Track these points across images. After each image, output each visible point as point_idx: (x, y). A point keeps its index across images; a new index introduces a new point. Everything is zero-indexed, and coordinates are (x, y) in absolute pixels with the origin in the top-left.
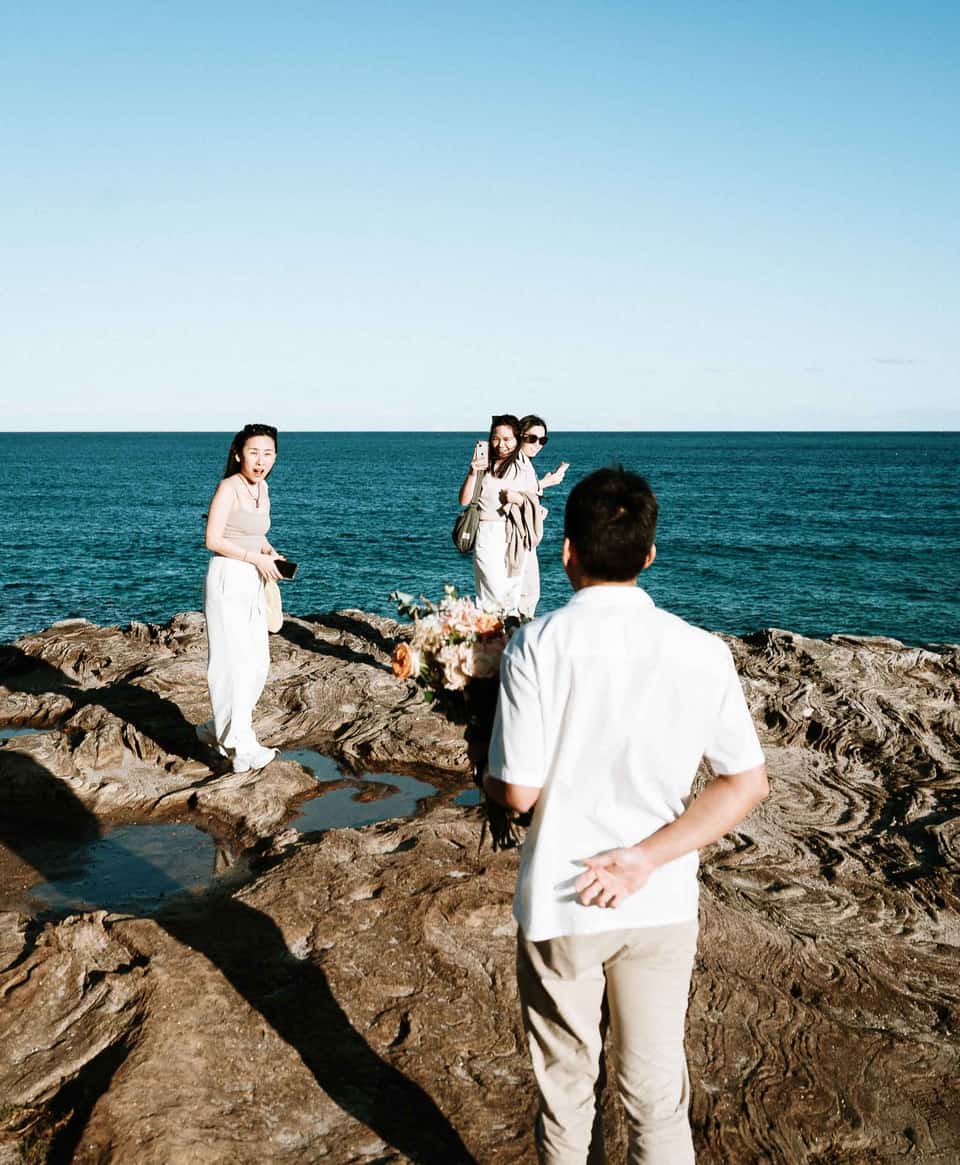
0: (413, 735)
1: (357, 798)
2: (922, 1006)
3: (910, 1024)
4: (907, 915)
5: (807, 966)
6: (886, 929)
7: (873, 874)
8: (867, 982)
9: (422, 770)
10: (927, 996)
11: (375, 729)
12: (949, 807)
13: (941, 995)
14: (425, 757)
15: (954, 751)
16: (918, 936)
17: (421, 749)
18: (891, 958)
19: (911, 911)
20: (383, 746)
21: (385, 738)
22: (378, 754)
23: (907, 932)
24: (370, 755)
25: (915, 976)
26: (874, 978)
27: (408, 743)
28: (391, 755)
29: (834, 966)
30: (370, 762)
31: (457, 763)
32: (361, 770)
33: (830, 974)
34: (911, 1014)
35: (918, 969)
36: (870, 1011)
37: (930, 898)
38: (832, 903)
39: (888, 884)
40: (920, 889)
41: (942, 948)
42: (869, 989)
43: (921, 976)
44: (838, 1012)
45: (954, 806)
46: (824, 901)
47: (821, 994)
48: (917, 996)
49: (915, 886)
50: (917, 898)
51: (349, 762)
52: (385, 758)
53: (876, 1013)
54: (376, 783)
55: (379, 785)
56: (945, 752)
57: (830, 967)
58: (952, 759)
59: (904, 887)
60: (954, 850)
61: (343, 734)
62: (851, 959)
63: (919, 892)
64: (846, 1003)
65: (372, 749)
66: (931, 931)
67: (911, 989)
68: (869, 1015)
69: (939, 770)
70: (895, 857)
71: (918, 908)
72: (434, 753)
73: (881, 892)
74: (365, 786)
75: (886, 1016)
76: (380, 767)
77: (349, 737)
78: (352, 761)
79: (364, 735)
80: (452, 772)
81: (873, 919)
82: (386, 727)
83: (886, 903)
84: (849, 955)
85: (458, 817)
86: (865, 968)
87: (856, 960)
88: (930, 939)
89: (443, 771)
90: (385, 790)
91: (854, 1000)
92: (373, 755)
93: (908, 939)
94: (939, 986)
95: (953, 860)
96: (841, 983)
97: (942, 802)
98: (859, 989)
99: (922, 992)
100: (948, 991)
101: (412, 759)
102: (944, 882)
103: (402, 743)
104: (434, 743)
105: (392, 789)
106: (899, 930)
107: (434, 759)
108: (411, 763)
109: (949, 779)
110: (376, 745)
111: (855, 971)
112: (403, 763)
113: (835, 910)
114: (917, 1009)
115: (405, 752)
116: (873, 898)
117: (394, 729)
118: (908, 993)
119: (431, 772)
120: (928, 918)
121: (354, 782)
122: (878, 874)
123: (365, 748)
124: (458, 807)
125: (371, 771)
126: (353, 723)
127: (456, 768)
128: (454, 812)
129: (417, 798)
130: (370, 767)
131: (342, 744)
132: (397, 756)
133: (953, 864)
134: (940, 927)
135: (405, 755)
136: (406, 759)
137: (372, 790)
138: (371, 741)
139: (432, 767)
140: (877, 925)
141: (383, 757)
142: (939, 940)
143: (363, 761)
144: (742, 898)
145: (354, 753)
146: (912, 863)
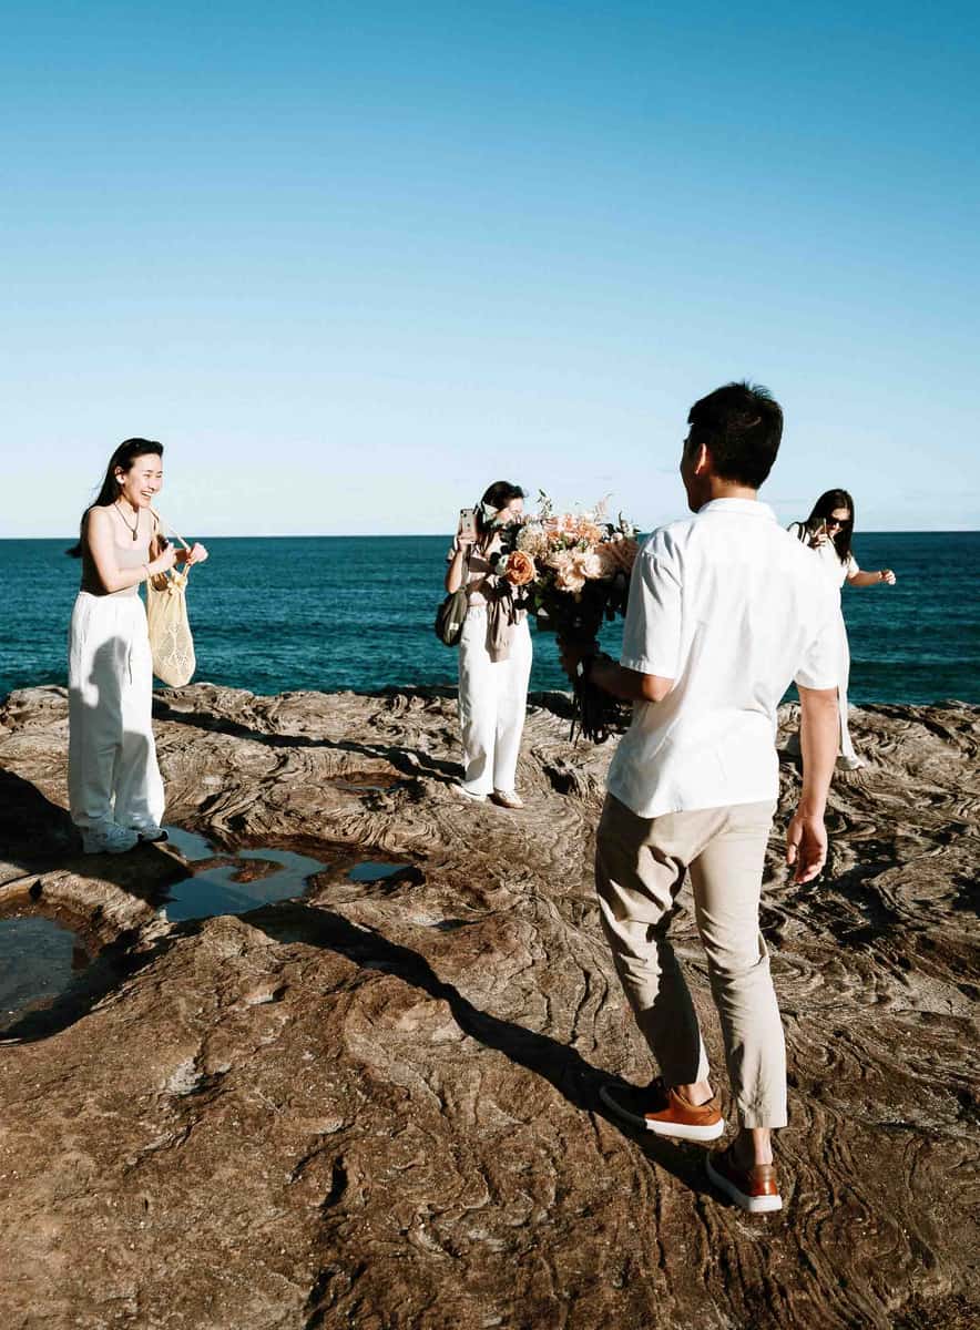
0: (292, 805)
1: (236, 877)
2: (938, 1090)
3: (931, 1114)
4: (875, 980)
5: (798, 1051)
6: (860, 998)
7: (821, 936)
8: (868, 1064)
9: (306, 843)
10: (936, 1077)
11: (247, 801)
12: (873, 858)
13: (951, 1075)
14: (307, 829)
15: (854, 801)
16: (896, 1004)
17: (303, 820)
18: (883, 1034)
19: (876, 974)
20: (259, 818)
21: (259, 809)
22: (253, 828)
23: (883, 1000)
24: (245, 829)
25: (913, 1052)
26: (875, 1060)
27: (287, 814)
28: (269, 828)
29: (827, 1048)
30: (245, 836)
31: (345, 834)
32: (236, 846)
33: (825, 1059)
34: (927, 1102)
35: (914, 1044)
36: (881, 1101)
37: (892, 959)
38: (796, 971)
39: (842, 946)
40: (879, 949)
41: (927, 1017)
42: (874, 1075)
43: (920, 1053)
44: (846, 1104)
45: (879, 858)
46: (786, 970)
47: (821, 1084)
48: (924, 1077)
49: (874, 947)
50: (879, 960)
51: (222, 838)
52: (261, 831)
53: (888, 1103)
54: (256, 861)
55: (259, 862)
56: (845, 803)
57: (824, 1050)
58: (854, 809)
59: (862, 949)
60: (901, 903)
61: (210, 807)
62: (842, 1039)
63: (880, 954)
64: (852, 1094)
65: (247, 822)
66: (907, 997)
67: (916, 1070)
68: (880, 1106)
69: (848, 821)
70: (840, 915)
71: (884, 971)
72: (318, 824)
73: (838, 954)
74: (243, 863)
75: (901, 1106)
76: (257, 842)
77: (217, 811)
78: (224, 836)
79: (235, 808)
80: (340, 844)
81: (841, 988)
82: (259, 798)
83: (847, 967)
84: (838, 1034)
85: (358, 895)
86: (861, 1048)
87: (848, 1040)
88: (910, 1007)
89: (330, 843)
90: (266, 867)
91: (860, 1088)
92: (248, 828)
93: (887, 1008)
94: (944, 1064)
95: (907, 916)
96: (841, 1068)
97: (861, 854)
98: (864, 1075)
99: (930, 1072)
100: (958, 1069)
101: (293, 831)
102: (907, 941)
103: (280, 814)
104: (318, 812)
105: (275, 866)
106: (873, 999)
107: (319, 830)
108: (293, 836)
109: (862, 829)
110: (250, 818)
111: (852, 1053)
112: (283, 837)
113: (801, 979)
114: (932, 1094)
115: (285, 824)
116: (831, 963)
117: (268, 799)
118: (914, 1075)
119: (317, 845)
120: (897, 982)
121: (229, 860)
122: (826, 934)
123: (237, 822)
124: (355, 883)
125: (246, 847)
126: (220, 795)
127: (347, 839)
128: (351, 888)
129: (305, 875)
130: (246, 842)
131: (210, 818)
132: (276, 829)
133: (909, 920)
134: (914, 993)
135: (285, 827)
136: (286, 832)
137: (251, 869)
138: (244, 813)
139: (317, 839)
140: (849, 994)
141: (260, 830)
142: (920, 1007)
143: (237, 836)
144: (695, 972)
145: (225, 827)
146: (861, 921)
